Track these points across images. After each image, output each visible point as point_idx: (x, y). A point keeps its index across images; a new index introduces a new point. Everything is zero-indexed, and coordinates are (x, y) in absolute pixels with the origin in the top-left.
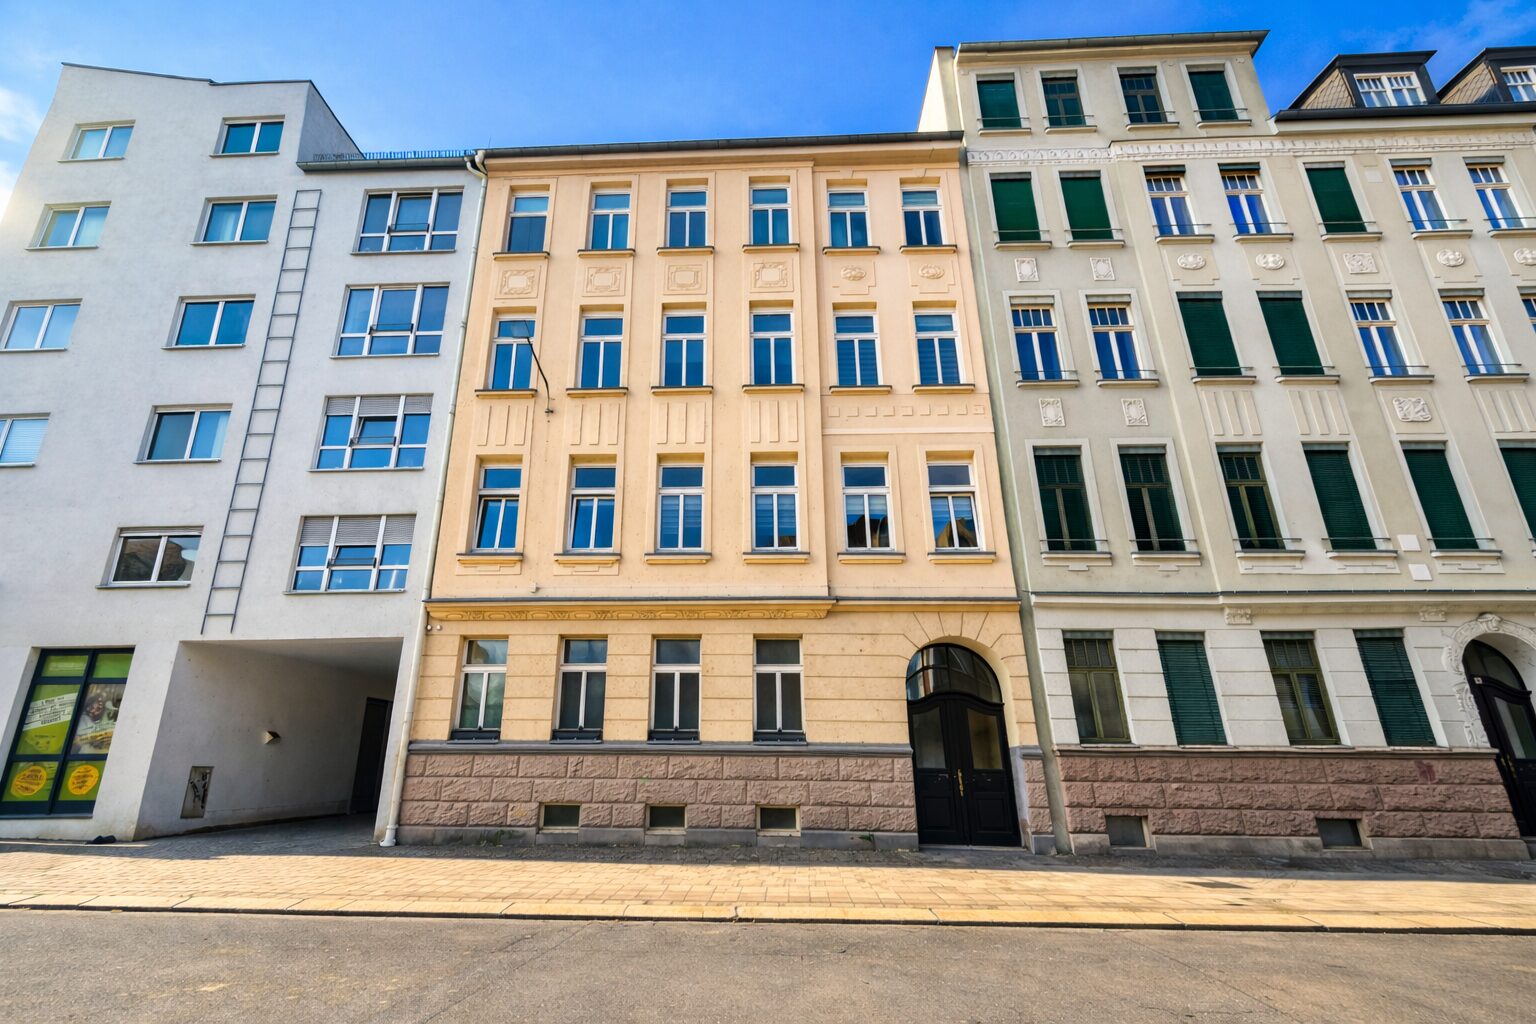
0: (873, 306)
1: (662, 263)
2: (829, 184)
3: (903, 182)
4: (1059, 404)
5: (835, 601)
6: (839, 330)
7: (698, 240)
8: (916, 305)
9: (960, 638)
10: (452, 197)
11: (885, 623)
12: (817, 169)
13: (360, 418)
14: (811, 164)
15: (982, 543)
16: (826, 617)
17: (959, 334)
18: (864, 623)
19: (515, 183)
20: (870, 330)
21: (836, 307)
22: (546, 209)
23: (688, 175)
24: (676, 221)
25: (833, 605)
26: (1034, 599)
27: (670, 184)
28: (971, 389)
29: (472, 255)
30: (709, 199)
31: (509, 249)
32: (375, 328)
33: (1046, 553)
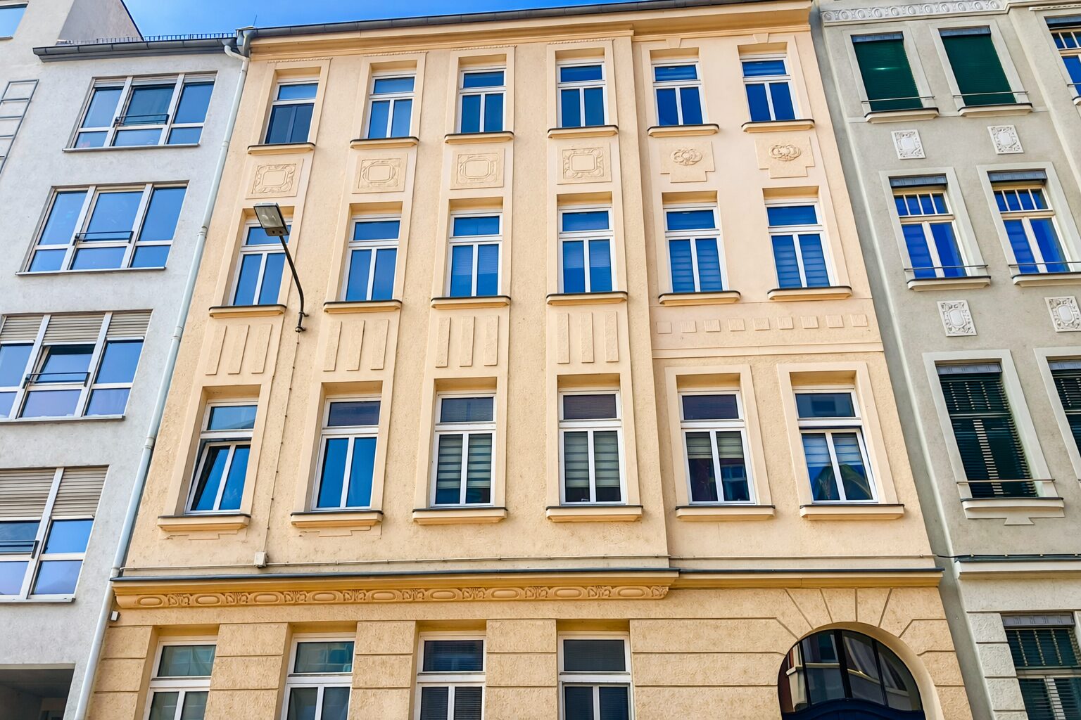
0: (714, 196)
1: (449, 152)
2: (653, 54)
3: (741, 50)
4: (966, 307)
5: (676, 575)
6: (671, 227)
7: (495, 125)
8: (767, 193)
9: (856, 624)
10: (202, 86)
11: (747, 604)
12: (638, 38)
13: (44, 348)
14: (631, 33)
15: (879, 492)
16: (666, 597)
17: (825, 228)
18: (715, 605)
19: (281, 66)
20: (711, 225)
21: (667, 198)
22: (314, 96)
23: (483, 51)
24: (469, 104)
25: (676, 579)
26: (959, 568)
27: (462, 62)
28: (847, 292)
29: (222, 150)
30: (508, 78)
31: (267, 141)
32: (82, 237)
33: (967, 500)
